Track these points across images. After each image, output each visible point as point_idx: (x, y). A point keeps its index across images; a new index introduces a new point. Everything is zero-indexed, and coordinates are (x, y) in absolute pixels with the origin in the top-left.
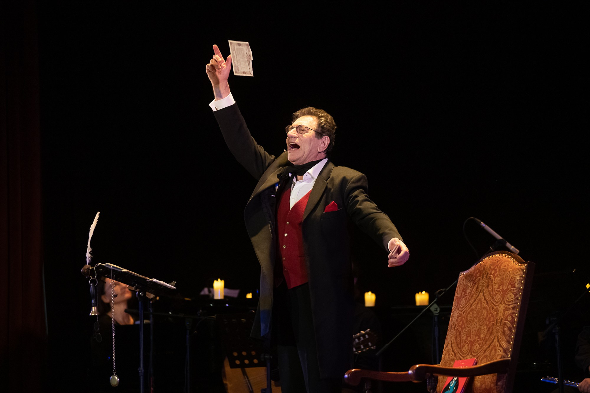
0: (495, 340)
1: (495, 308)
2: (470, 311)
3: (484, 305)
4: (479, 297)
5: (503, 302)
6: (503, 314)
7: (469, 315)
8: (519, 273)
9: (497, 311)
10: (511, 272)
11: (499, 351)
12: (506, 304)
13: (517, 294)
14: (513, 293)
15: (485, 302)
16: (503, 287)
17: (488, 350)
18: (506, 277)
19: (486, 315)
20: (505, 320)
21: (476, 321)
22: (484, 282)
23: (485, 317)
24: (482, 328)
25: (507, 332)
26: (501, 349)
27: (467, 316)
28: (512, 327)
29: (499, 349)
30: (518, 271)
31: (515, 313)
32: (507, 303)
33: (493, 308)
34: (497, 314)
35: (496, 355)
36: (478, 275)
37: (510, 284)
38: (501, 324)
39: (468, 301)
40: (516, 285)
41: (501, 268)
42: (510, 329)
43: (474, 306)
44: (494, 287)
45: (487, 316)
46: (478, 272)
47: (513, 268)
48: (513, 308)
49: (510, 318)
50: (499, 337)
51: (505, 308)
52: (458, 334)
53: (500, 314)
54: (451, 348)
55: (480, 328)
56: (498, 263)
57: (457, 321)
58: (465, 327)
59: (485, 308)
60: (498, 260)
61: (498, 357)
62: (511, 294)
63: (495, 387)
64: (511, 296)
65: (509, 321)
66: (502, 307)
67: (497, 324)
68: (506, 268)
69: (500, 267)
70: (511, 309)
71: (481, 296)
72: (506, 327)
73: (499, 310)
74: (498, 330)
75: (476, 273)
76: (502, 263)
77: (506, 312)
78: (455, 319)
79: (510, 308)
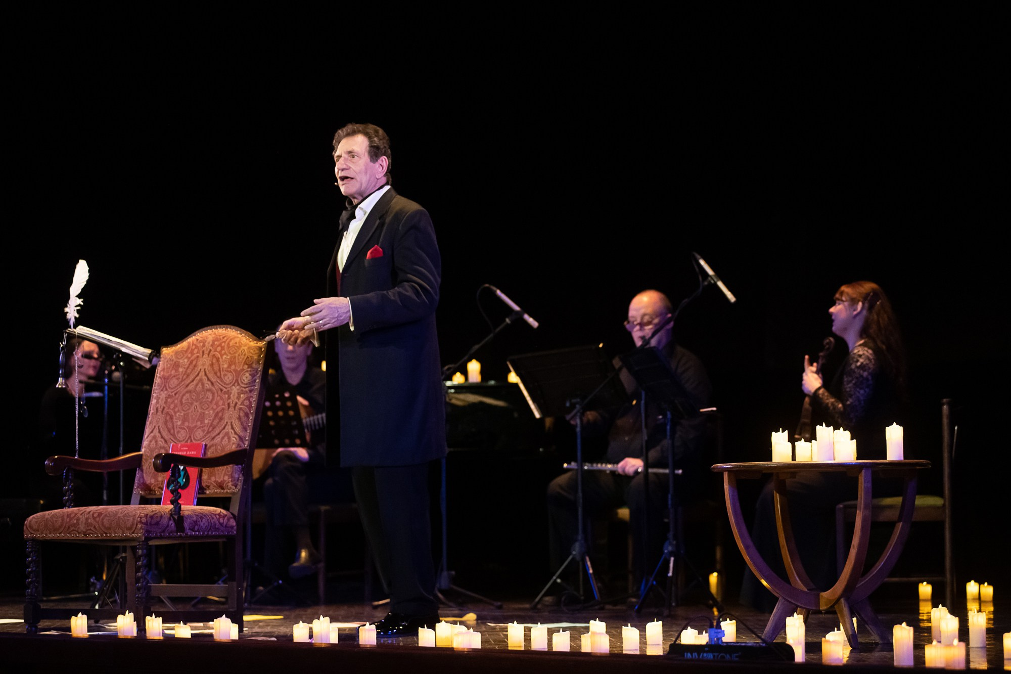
0: (227, 427)
1: (225, 390)
2: (187, 392)
3: (208, 385)
4: (198, 378)
5: (236, 384)
6: (237, 398)
7: (184, 398)
8: (257, 352)
9: (228, 393)
10: (246, 350)
11: (234, 439)
12: (241, 387)
13: (255, 376)
14: (250, 374)
15: (209, 383)
16: (235, 366)
17: (217, 437)
18: (239, 355)
19: (211, 398)
20: (241, 405)
21: (197, 404)
22: (205, 360)
23: (210, 400)
24: (207, 412)
25: (244, 419)
26: (236, 436)
27: (182, 398)
28: (249, 412)
29: (234, 437)
30: (256, 350)
31: (252, 397)
32: (243, 386)
33: (221, 390)
34: (229, 398)
35: (231, 443)
36: (196, 351)
37: (245, 363)
38: (236, 409)
39: (182, 381)
40: (254, 366)
41: (231, 345)
42: (247, 415)
43: (191, 387)
44: (221, 366)
45: (213, 399)
46: (195, 348)
47: (248, 346)
48: (251, 391)
49: (246, 402)
50: (233, 423)
51: (239, 391)
52: (168, 418)
53: (234, 397)
54: (158, 434)
55: (204, 413)
56: (225, 338)
57: (166, 403)
58: (178, 411)
59: (209, 390)
60: (224, 336)
61: (234, 446)
62: (247, 374)
63: (230, 480)
64: (246, 378)
65: (247, 406)
66: (235, 390)
67: (229, 408)
68: (238, 345)
69: (228, 344)
70: (249, 392)
71: (202, 376)
72: (241, 412)
73: (231, 393)
74: (231, 415)
75: (192, 349)
76: (231, 340)
77: (242, 395)
78: (162, 400)
79: (246, 391)
